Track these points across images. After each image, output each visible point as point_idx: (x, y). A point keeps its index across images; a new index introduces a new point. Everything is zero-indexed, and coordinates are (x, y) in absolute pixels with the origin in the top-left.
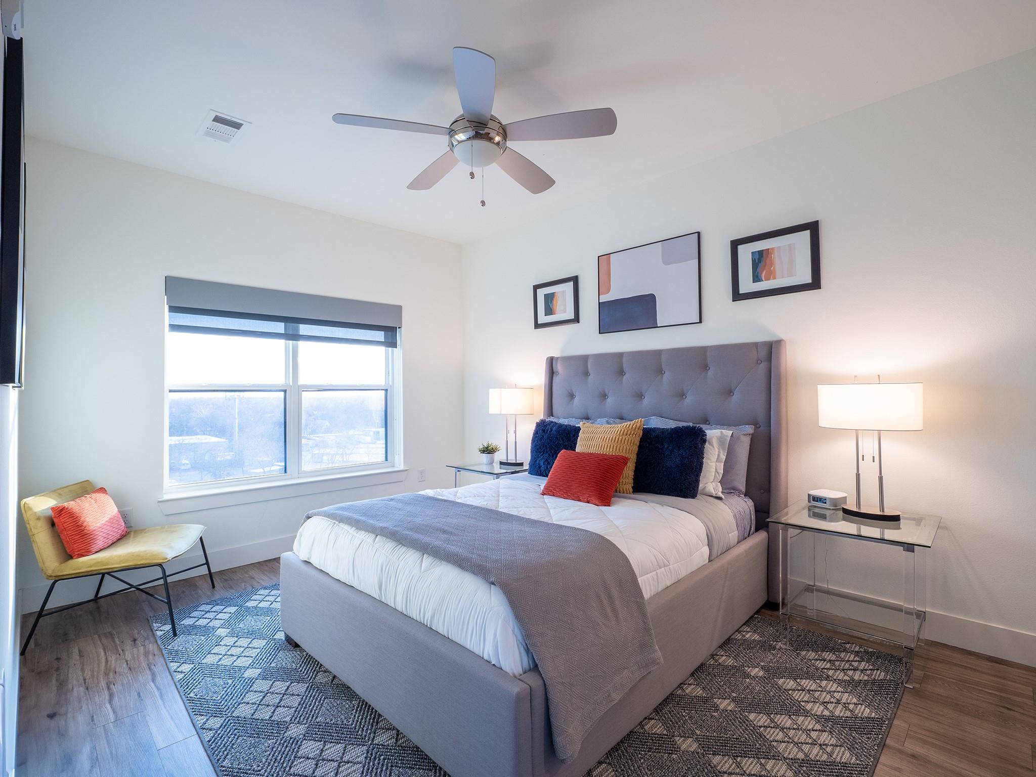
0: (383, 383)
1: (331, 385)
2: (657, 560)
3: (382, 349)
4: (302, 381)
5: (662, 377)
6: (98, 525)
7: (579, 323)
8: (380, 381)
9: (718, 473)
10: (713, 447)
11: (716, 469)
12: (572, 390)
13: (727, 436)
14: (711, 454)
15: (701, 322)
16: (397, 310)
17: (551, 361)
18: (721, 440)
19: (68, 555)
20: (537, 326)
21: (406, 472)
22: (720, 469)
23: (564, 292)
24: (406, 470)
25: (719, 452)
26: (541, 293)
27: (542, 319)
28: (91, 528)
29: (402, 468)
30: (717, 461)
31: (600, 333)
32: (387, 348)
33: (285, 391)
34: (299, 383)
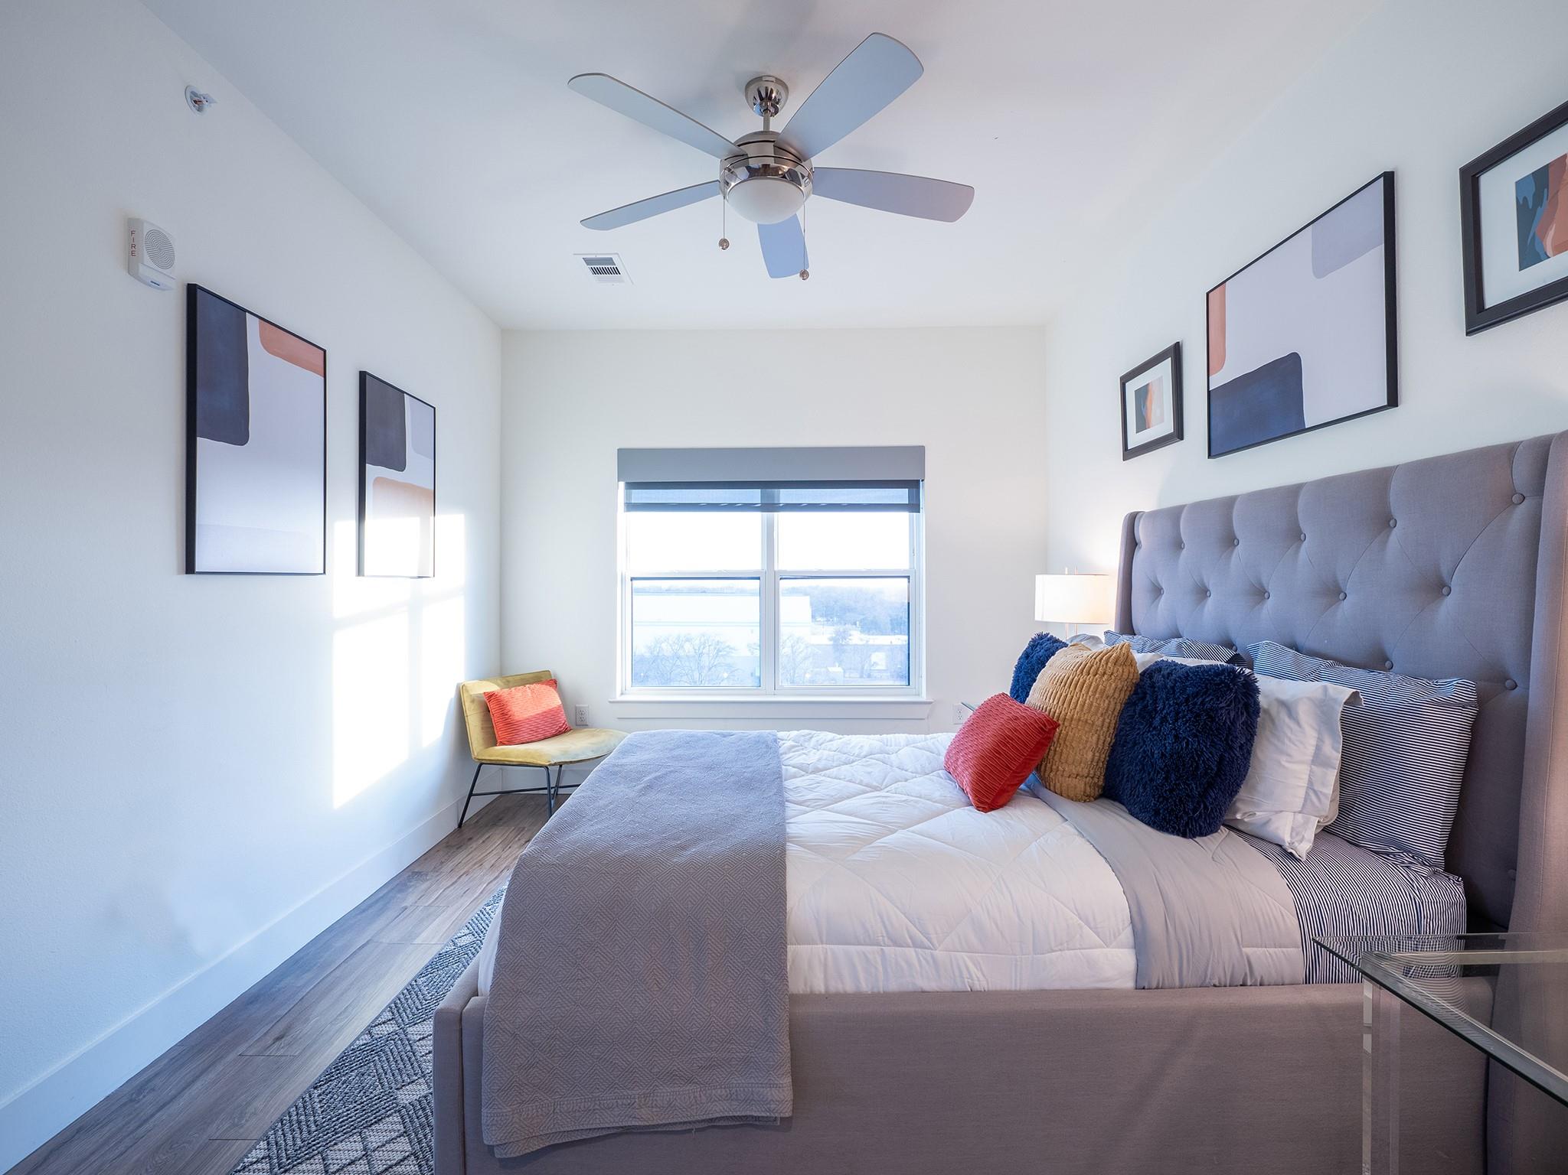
0: (907, 567)
1: (820, 571)
2: (885, 927)
3: (904, 516)
4: (783, 564)
5: (1299, 547)
6: (526, 716)
7: (1182, 439)
8: (903, 564)
9: (1315, 792)
10: (1298, 723)
11: (1310, 782)
12: (1157, 580)
13: (1335, 700)
14: (1290, 740)
15: (1393, 401)
16: (918, 453)
17: (1132, 520)
18: (1322, 706)
19: (492, 740)
20: (1129, 453)
21: (930, 706)
22: (1324, 784)
23: (1160, 380)
24: (930, 703)
25: (1320, 740)
26: (1132, 386)
27: (1135, 440)
28: (516, 718)
29: (924, 698)
30: (1313, 762)
31: (1210, 456)
32: (911, 514)
33: (759, 578)
34: (776, 569)
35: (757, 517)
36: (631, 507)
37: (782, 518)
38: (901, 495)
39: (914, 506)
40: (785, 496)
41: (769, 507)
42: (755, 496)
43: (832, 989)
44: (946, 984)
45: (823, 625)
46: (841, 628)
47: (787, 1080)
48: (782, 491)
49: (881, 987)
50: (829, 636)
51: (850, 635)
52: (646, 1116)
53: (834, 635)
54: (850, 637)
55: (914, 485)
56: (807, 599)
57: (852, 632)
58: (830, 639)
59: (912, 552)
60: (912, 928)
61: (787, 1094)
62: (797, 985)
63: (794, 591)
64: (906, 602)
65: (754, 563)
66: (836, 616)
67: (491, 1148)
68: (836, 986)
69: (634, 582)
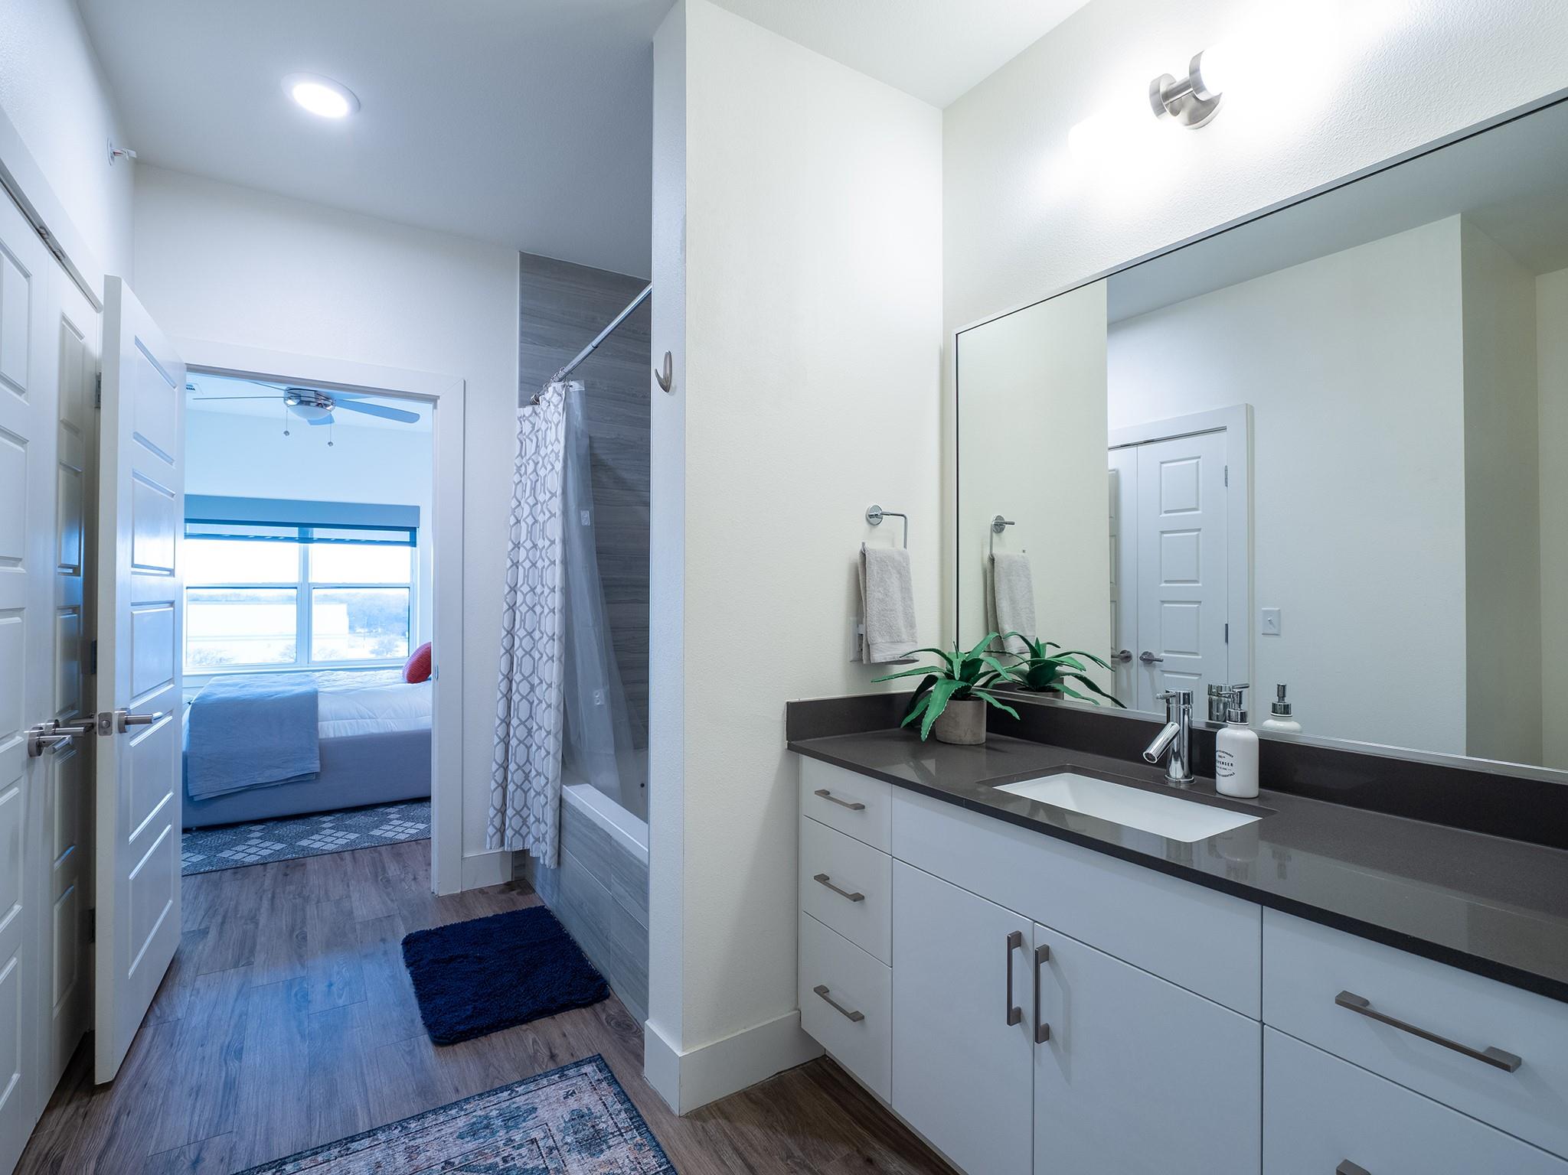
0: (408, 581)
2: (358, 713)
3: (408, 549)
8: (406, 579)
16: (415, 511)
32: (412, 547)
33: (296, 588)
34: (310, 581)
35: (296, 547)
36: (187, 536)
37: (312, 547)
38: (405, 536)
39: (413, 543)
40: (317, 533)
41: (305, 539)
42: (294, 532)
43: (337, 736)
44: (382, 731)
45: (364, 637)
46: (386, 639)
47: (318, 762)
48: (315, 529)
49: (356, 734)
50: (371, 648)
51: (397, 646)
52: (260, 780)
53: (377, 647)
54: (396, 649)
55: (413, 530)
56: (344, 608)
57: (399, 643)
58: (372, 652)
59: (412, 571)
60: (369, 712)
61: (318, 765)
62: (322, 736)
63: (326, 599)
64: (407, 605)
65: (294, 578)
66: (381, 626)
67: (192, 797)
68: (338, 735)
69: (189, 590)
